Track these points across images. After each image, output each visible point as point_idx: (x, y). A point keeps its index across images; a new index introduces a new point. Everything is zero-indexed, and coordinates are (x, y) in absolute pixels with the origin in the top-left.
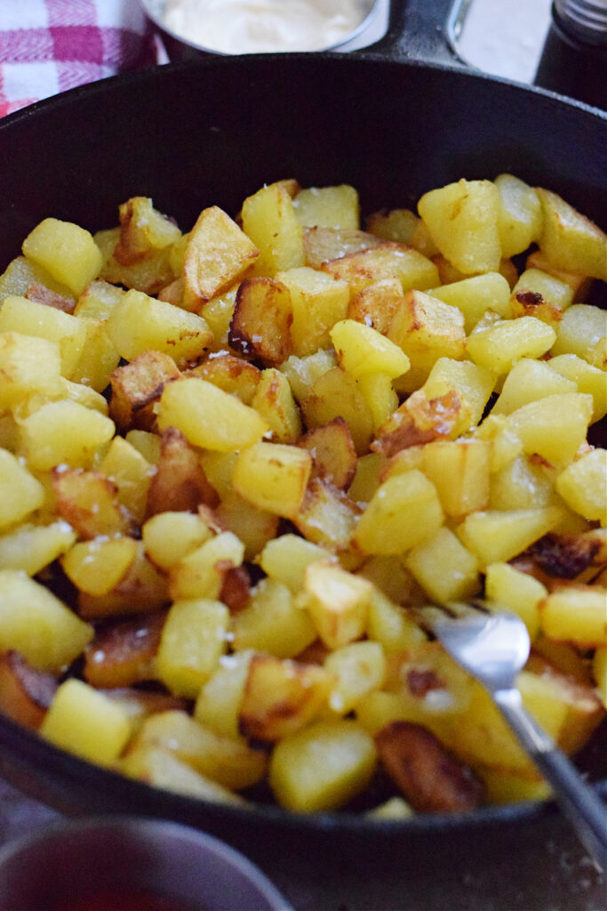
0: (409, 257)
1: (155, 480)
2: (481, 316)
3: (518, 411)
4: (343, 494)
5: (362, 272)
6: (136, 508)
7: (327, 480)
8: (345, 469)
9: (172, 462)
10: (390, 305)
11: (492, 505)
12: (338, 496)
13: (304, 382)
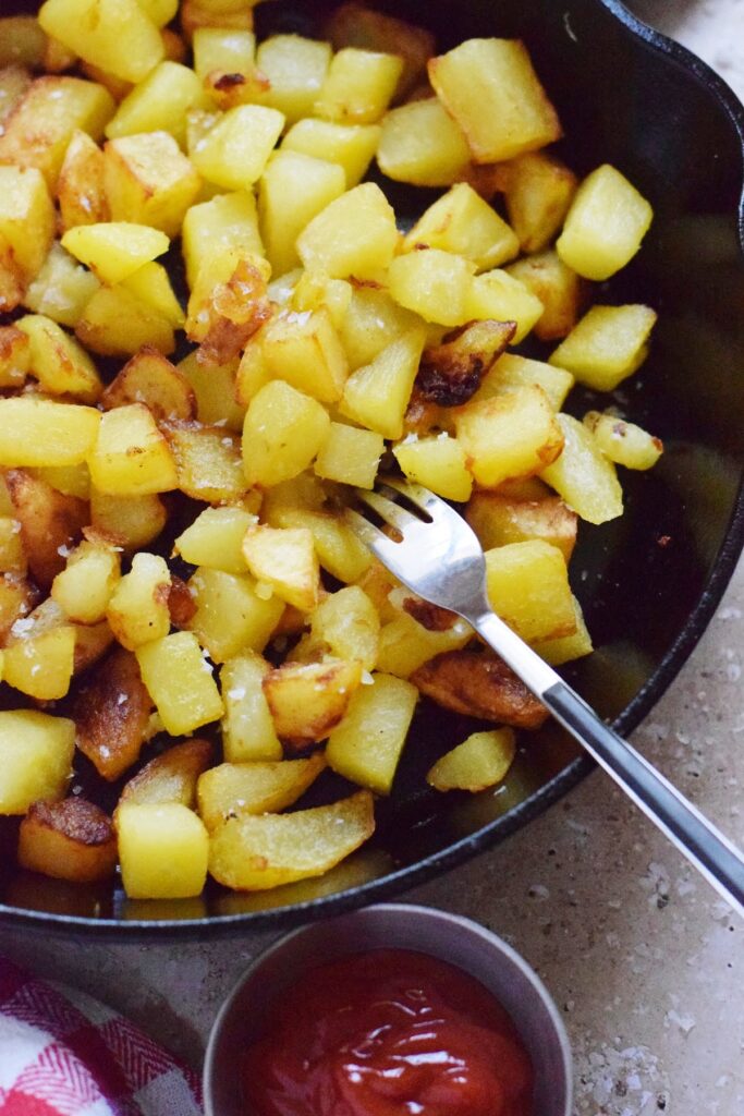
0: (69, 91)
1: (23, 533)
2: (184, 123)
3: (305, 233)
4: (199, 426)
5: (37, 141)
6: (17, 567)
7: (171, 417)
8: (182, 396)
9: (31, 508)
10: (92, 168)
11: (356, 363)
12: (194, 429)
13: (65, 308)
